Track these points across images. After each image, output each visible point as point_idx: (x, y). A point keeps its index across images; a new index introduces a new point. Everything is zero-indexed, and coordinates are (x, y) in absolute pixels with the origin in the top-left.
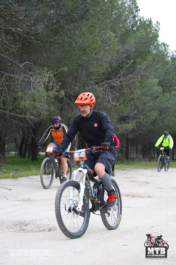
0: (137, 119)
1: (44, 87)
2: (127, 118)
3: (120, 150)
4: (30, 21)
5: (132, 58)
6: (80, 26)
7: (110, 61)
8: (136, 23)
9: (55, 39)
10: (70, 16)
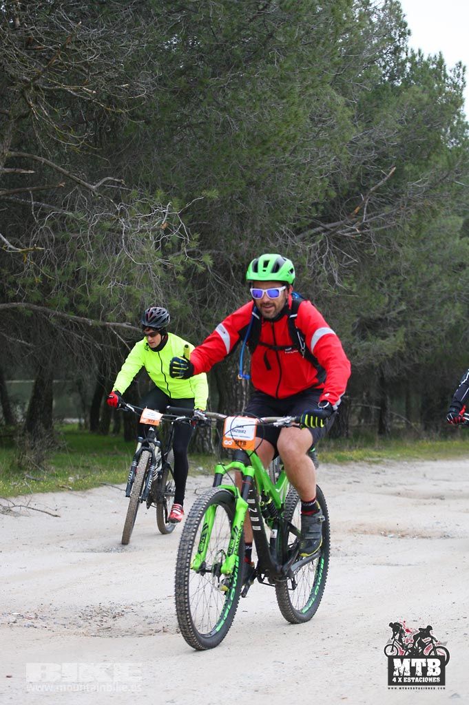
0: (406, 326)
1: (157, 245)
2: (379, 322)
3: (362, 410)
4: (115, 68)
5: (391, 163)
6: (250, 79)
7: (334, 169)
8: (400, 67)
9: (182, 114)
10: (223, 51)
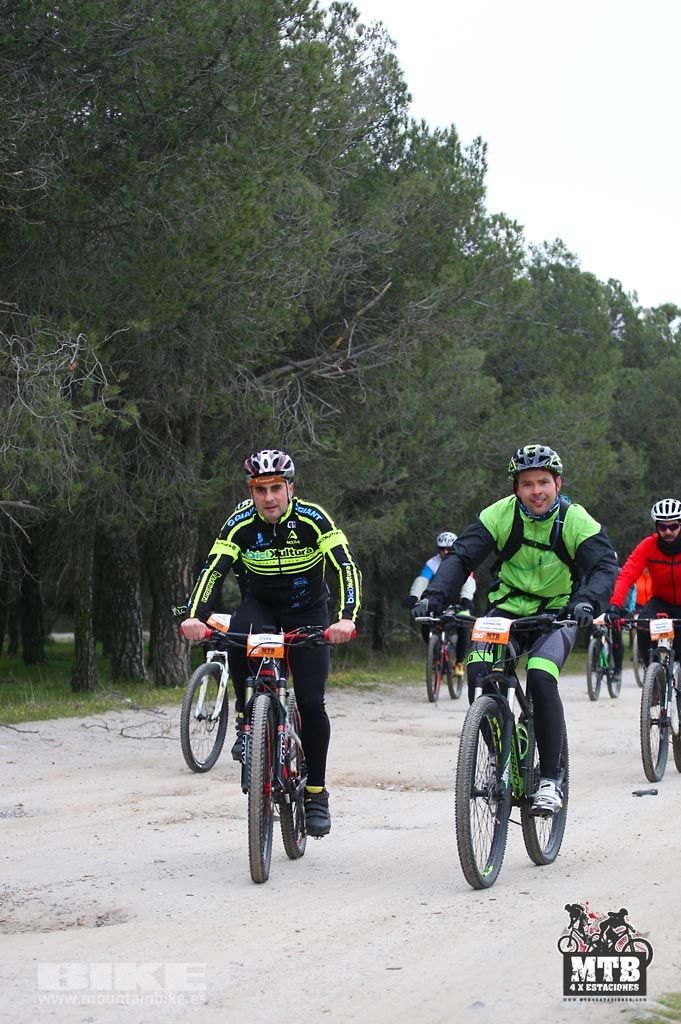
0: (408, 501)
1: (65, 392)
2: (371, 496)
4: (3, 149)
7: (307, 287)
8: (396, 145)
9: (98, 212)
10: (153, 125)
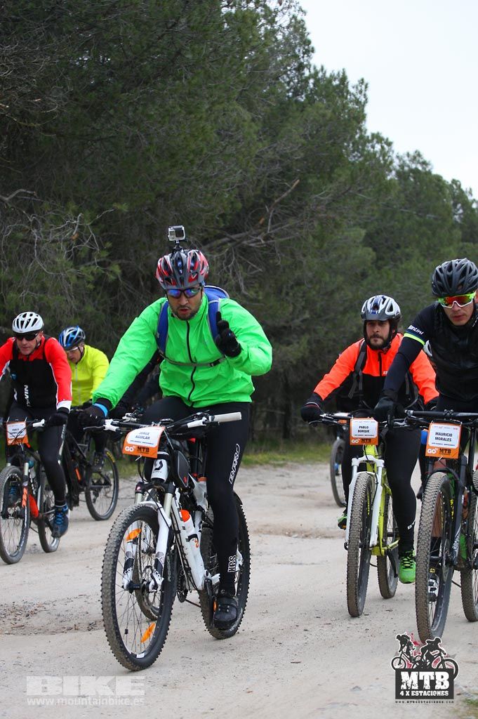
0: (310, 334)
3: (267, 415)
4: (27, 83)
5: (296, 175)
6: (158, 95)
7: (239, 183)
8: (303, 83)
9: (94, 128)
10: (132, 67)
